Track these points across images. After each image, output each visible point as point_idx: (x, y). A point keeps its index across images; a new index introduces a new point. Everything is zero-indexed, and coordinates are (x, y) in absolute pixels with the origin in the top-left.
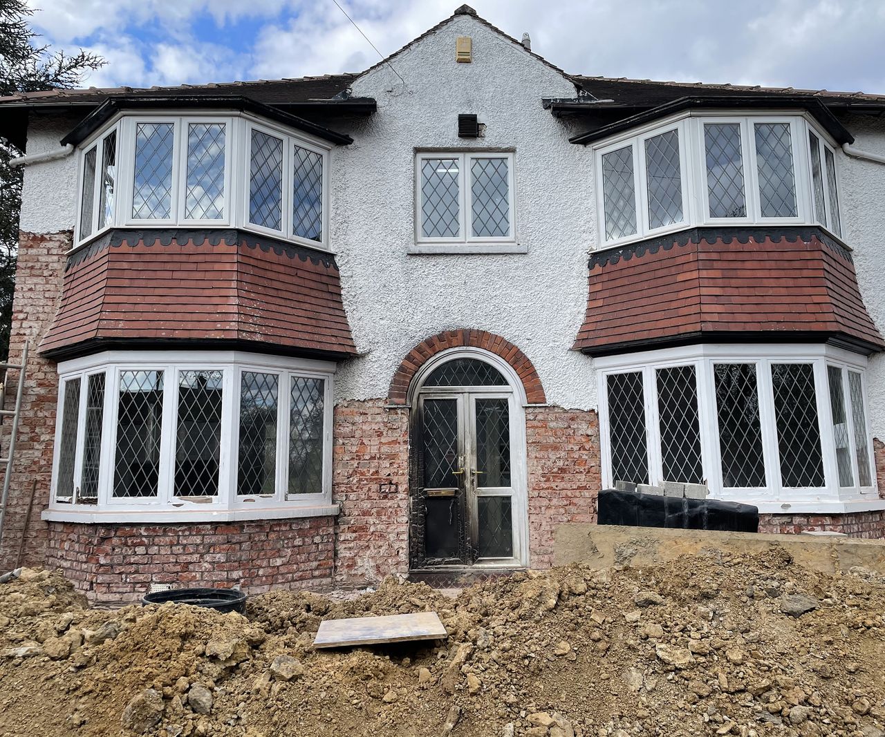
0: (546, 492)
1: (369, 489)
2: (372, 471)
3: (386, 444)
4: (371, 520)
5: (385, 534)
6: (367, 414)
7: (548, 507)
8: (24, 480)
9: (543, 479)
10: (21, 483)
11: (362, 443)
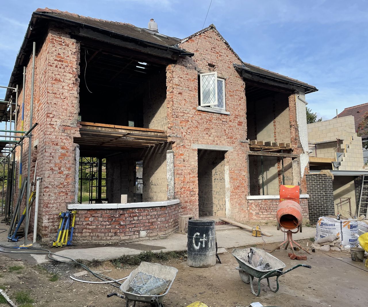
0: (234, 193)
1: (187, 193)
2: (188, 187)
3: (191, 177)
4: (188, 204)
5: (192, 209)
6: (186, 166)
7: (235, 199)
8: (57, 191)
9: (234, 189)
10: (55, 193)
11: (184, 177)
